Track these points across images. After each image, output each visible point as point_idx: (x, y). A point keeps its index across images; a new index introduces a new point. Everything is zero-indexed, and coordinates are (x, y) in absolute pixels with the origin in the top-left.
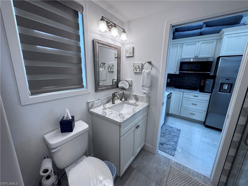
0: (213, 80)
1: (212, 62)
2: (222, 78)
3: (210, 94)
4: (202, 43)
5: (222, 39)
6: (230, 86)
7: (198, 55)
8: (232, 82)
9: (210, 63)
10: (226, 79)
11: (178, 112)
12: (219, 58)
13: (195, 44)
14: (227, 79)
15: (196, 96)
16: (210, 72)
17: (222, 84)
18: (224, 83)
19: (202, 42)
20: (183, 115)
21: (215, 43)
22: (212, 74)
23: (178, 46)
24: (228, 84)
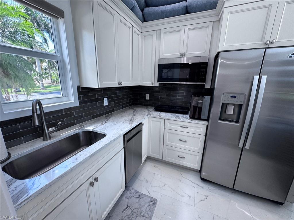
0: (209, 97)
1: (206, 64)
2: (223, 94)
3: (206, 123)
4: (190, 30)
5: (221, 21)
6: (237, 110)
7: (185, 51)
8: (241, 102)
9: (205, 66)
10: (232, 97)
11: (159, 155)
12: (217, 57)
13: (179, 31)
14: (232, 95)
15: (184, 127)
16: (205, 82)
17: (224, 106)
18: (228, 104)
19: (189, 27)
20: (167, 159)
21: (210, 28)
22: (208, 86)
23: (152, 35)
24: (234, 105)
